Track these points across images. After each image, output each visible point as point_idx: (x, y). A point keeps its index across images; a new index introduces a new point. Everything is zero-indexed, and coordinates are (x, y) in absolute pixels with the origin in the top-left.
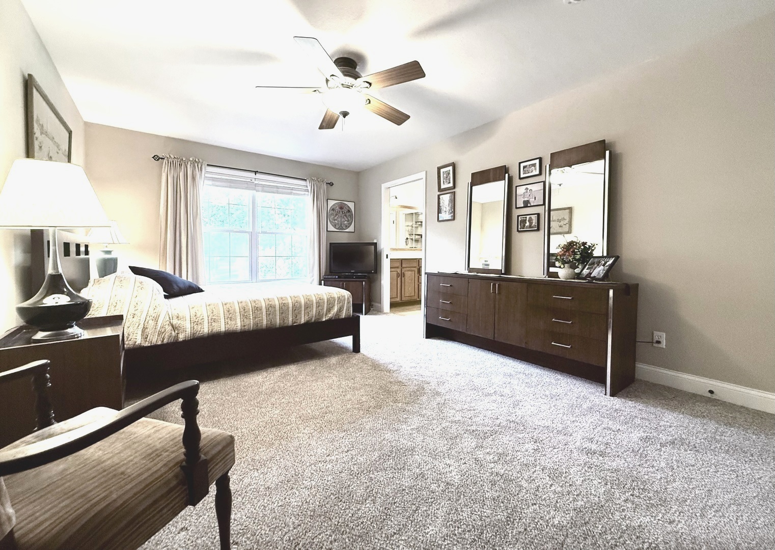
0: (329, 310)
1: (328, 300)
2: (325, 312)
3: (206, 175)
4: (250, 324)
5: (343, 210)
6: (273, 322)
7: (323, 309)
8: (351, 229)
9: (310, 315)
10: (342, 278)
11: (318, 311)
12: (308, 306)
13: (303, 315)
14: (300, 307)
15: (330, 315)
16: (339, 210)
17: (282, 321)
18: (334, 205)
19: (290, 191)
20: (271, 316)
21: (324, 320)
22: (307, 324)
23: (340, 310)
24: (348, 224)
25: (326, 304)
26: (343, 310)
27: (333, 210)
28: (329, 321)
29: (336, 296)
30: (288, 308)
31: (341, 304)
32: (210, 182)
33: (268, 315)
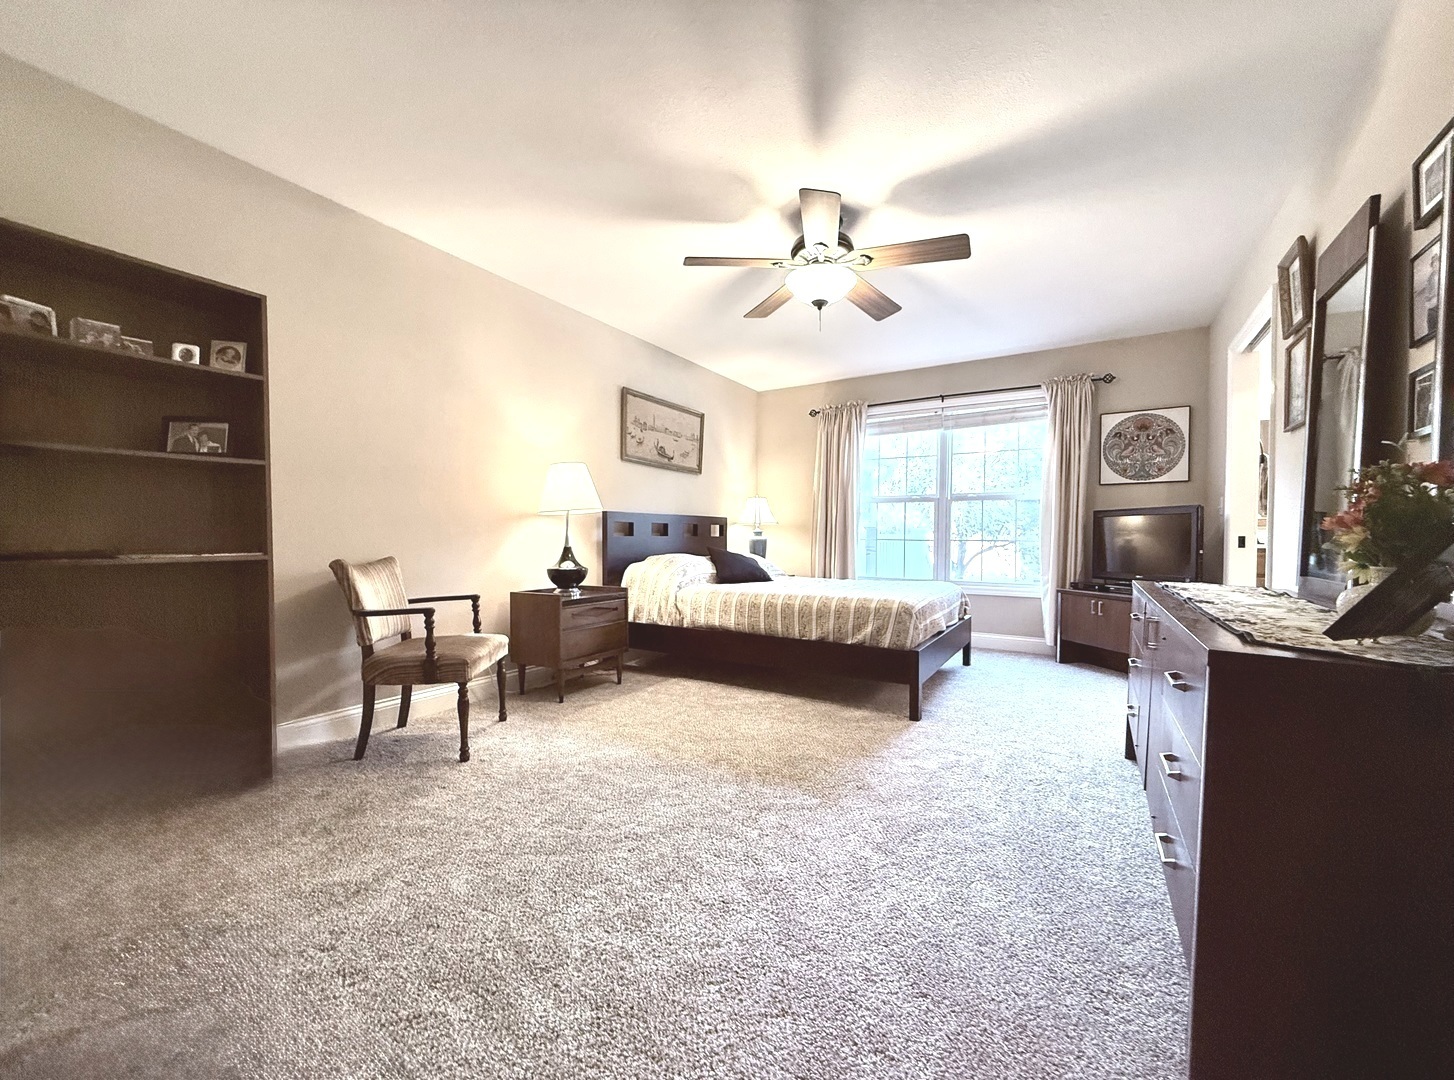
0: (858, 628)
1: (857, 610)
2: (850, 631)
3: (869, 421)
4: (745, 625)
5: (1151, 432)
6: (773, 629)
7: (847, 623)
8: (1180, 472)
9: (825, 629)
10: (1095, 590)
11: (837, 626)
12: (822, 614)
13: (814, 627)
14: (810, 613)
15: (859, 637)
16: (1136, 433)
17: (785, 630)
18: (1120, 424)
19: (1012, 416)
20: (770, 619)
21: (849, 642)
22: (821, 643)
23: (879, 631)
24: (1168, 463)
25: (852, 616)
26: (885, 633)
27: (1118, 435)
28: (859, 647)
29: (873, 606)
30: (793, 613)
31: (880, 622)
32: (877, 430)
33: (767, 616)
